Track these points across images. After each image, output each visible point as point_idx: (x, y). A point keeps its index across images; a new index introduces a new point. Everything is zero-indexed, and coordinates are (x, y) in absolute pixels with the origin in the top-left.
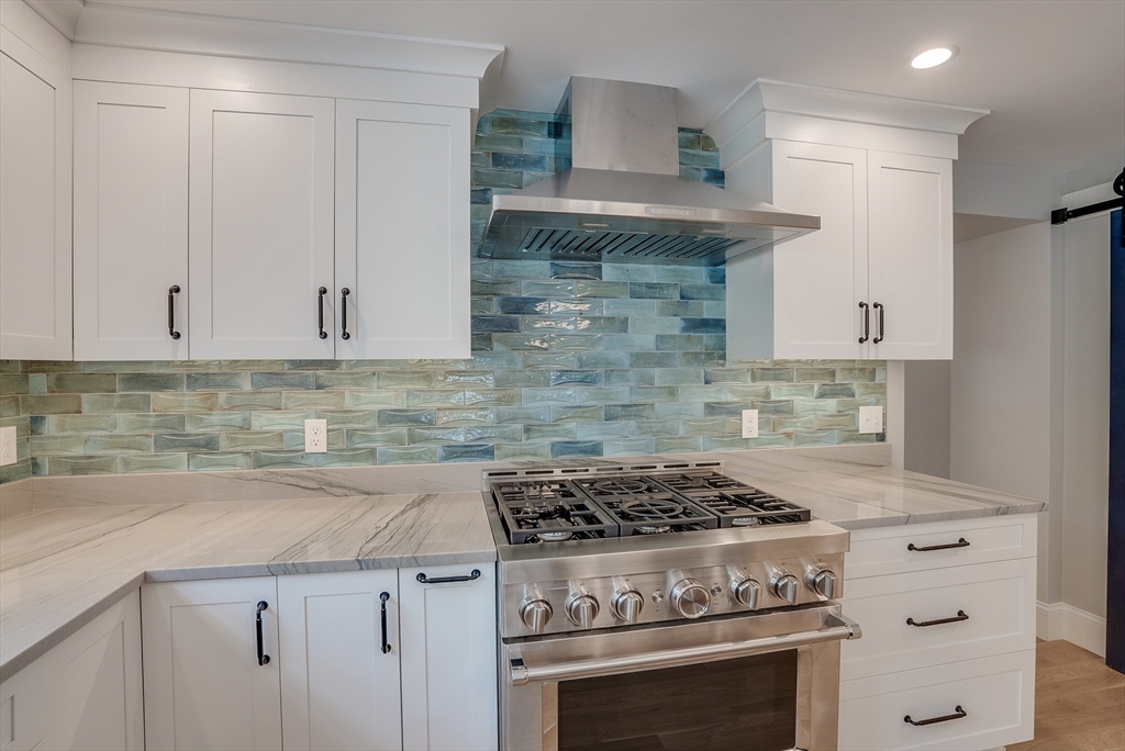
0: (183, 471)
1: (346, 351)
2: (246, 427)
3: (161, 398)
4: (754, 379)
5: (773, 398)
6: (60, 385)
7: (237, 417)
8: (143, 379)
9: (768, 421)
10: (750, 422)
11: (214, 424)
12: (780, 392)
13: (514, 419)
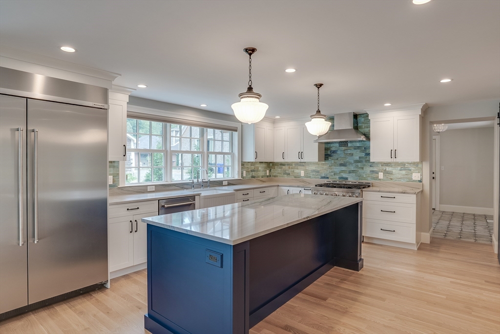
0: (286, 178)
1: (302, 161)
2: (294, 172)
3: (284, 167)
4: (382, 166)
5: (387, 170)
6: (273, 165)
7: (292, 170)
8: (282, 164)
9: (386, 176)
10: (381, 175)
11: (290, 171)
12: (388, 169)
13: (332, 172)
